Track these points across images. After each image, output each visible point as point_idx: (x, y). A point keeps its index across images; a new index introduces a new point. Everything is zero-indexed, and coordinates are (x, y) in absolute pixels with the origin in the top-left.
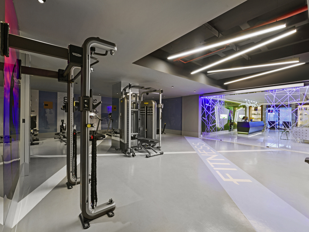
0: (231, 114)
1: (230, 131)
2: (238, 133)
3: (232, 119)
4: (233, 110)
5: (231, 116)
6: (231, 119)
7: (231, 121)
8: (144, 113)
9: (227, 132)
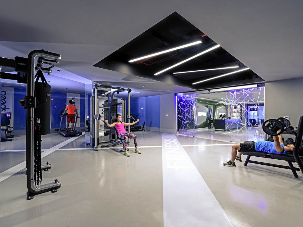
0: (210, 112)
1: (210, 128)
2: (216, 130)
3: (212, 117)
4: (212, 108)
5: (211, 114)
6: (210, 117)
7: (210, 119)
8: (115, 110)
9: (206, 129)
